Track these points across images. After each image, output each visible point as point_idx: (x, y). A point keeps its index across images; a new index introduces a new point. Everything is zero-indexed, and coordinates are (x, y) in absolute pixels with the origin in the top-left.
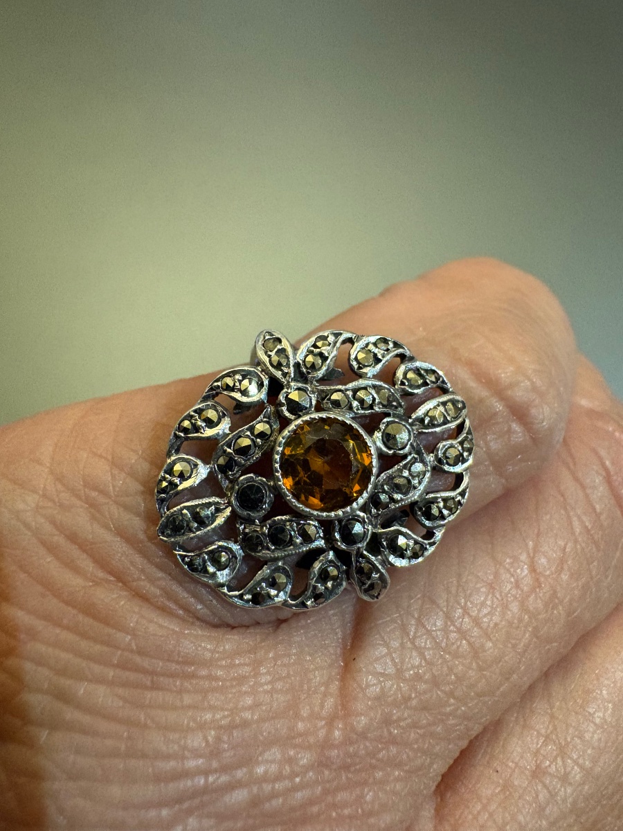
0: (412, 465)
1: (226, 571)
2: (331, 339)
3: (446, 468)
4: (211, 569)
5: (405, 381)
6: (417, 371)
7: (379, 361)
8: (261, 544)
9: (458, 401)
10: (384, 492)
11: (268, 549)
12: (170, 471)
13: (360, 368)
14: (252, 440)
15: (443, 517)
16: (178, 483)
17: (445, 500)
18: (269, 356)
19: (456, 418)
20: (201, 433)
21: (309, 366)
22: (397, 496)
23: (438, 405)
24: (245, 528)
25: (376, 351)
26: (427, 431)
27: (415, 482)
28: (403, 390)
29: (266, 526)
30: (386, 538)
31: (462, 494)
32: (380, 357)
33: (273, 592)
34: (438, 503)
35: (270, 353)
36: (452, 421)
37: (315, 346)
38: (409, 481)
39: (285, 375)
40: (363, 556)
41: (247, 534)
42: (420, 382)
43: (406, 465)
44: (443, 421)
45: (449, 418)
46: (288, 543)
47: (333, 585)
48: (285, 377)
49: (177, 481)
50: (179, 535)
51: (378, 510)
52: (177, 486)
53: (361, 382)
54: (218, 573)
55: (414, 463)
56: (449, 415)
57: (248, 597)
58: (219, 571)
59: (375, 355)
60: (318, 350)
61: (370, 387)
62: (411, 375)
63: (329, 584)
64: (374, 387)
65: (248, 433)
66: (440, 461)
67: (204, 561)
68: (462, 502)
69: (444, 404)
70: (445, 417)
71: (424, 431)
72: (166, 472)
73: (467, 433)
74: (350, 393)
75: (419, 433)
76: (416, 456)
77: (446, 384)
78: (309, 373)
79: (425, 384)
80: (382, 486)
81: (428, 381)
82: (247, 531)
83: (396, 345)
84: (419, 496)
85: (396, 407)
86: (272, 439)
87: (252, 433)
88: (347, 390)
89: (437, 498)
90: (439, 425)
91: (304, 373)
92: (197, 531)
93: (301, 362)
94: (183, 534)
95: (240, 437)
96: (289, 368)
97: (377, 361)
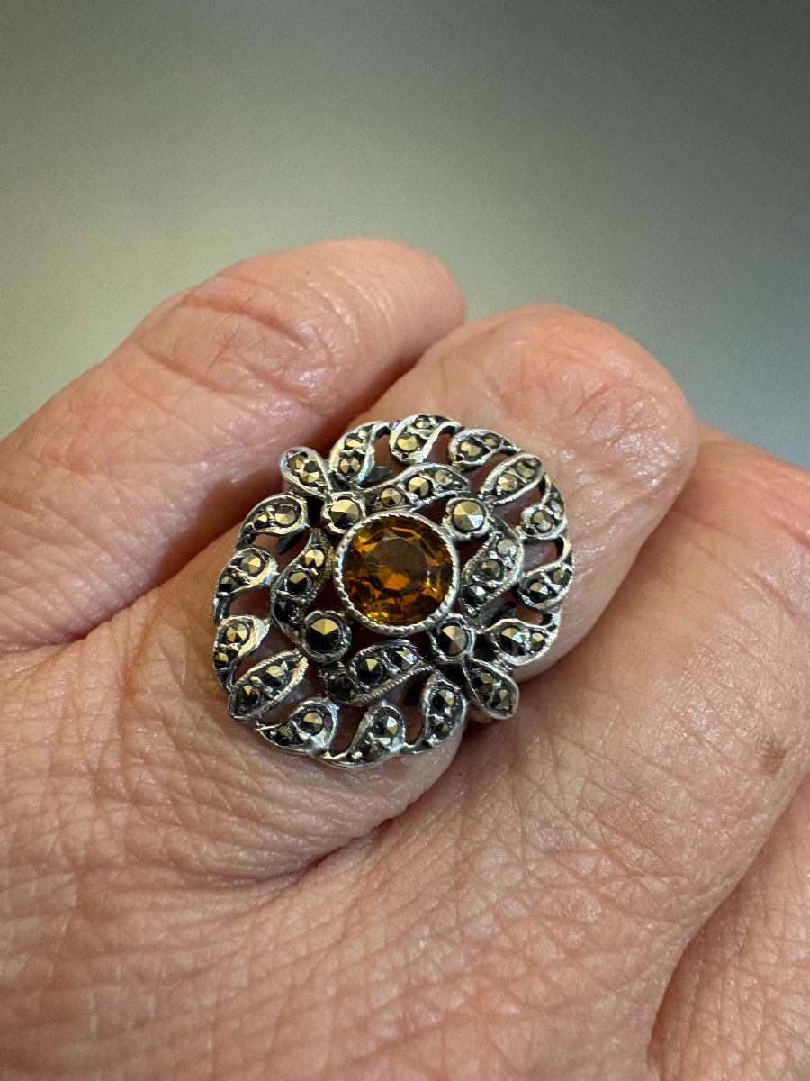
0: (497, 544)
1: (323, 733)
2: (362, 434)
3: (540, 537)
4: (304, 736)
5: (461, 455)
6: (472, 440)
7: (425, 441)
8: (353, 687)
9: (530, 460)
10: (475, 583)
11: (363, 691)
12: (224, 640)
13: (405, 456)
14: (307, 573)
15: (554, 594)
16: (237, 649)
17: (550, 574)
18: (298, 475)
19: (532, 478)
20: (247, 584)
21: (345, 471)
22: (492, 584)
23: (507, 470)
24: (329, 676)
25: (417, 432)
26: (503, 502)
27: (507, 562)
28: (462, 465)
29: (352, 665)
30: (496, 636)
31: (568, 561)
32: (423, 437)
33: (385, 741)
34: (542, 578)
35: (298, 471)
36: (529, 483)
37: (347, 448)
38: (500, 563)
39: (322, 489)
40: (475, 665)
41: (333, 681)
42: (478, 450)
43: (490, 546)
44: (519, 484)
45: (524, 481)
46: (384, 676)
47: (452, 711)
48: (323, 492)
49: (235, 646)
50: (255, 708)
51: (475, 606)
52: (236, 653)
53: (411, 470)
54: (313, 738)
55: (499, 540)
56: (523, 476)
57: (358, 755)
58: (314, 734)
59: (418, 437)
60: (351, 451)
61: (422, 472)
62: (465, 447)
63: (447, 711)
64: (427, 471)
65: (300, 566)
66: (530, 531)
67: (294, 729)
68: (571, 570)
69: (514, 466)
70: (519, 481)
71: (499, 502)
72: (220, 642)
73: (552, 491)
74: (401, 486)
75: (495, 506)
76: (499, 533)
77: (510, 445)
78: (349, 479)
79: (486, 451)
80: (471, 577)
81: (487, 447)
82: (333, 677)
83: (440, 419)
84: (518, 577)
85: (460, 487)
86: (328, 564)
87: (305, 566)
88: (396, 483)
89: (539, 573)
90: (515, 491)
91: (343, 482)
92: (274, 696)
93: (336, 470)
94: (260, 705)
95: (292, 573)
96: (324, 480)
97: (422, 442)
